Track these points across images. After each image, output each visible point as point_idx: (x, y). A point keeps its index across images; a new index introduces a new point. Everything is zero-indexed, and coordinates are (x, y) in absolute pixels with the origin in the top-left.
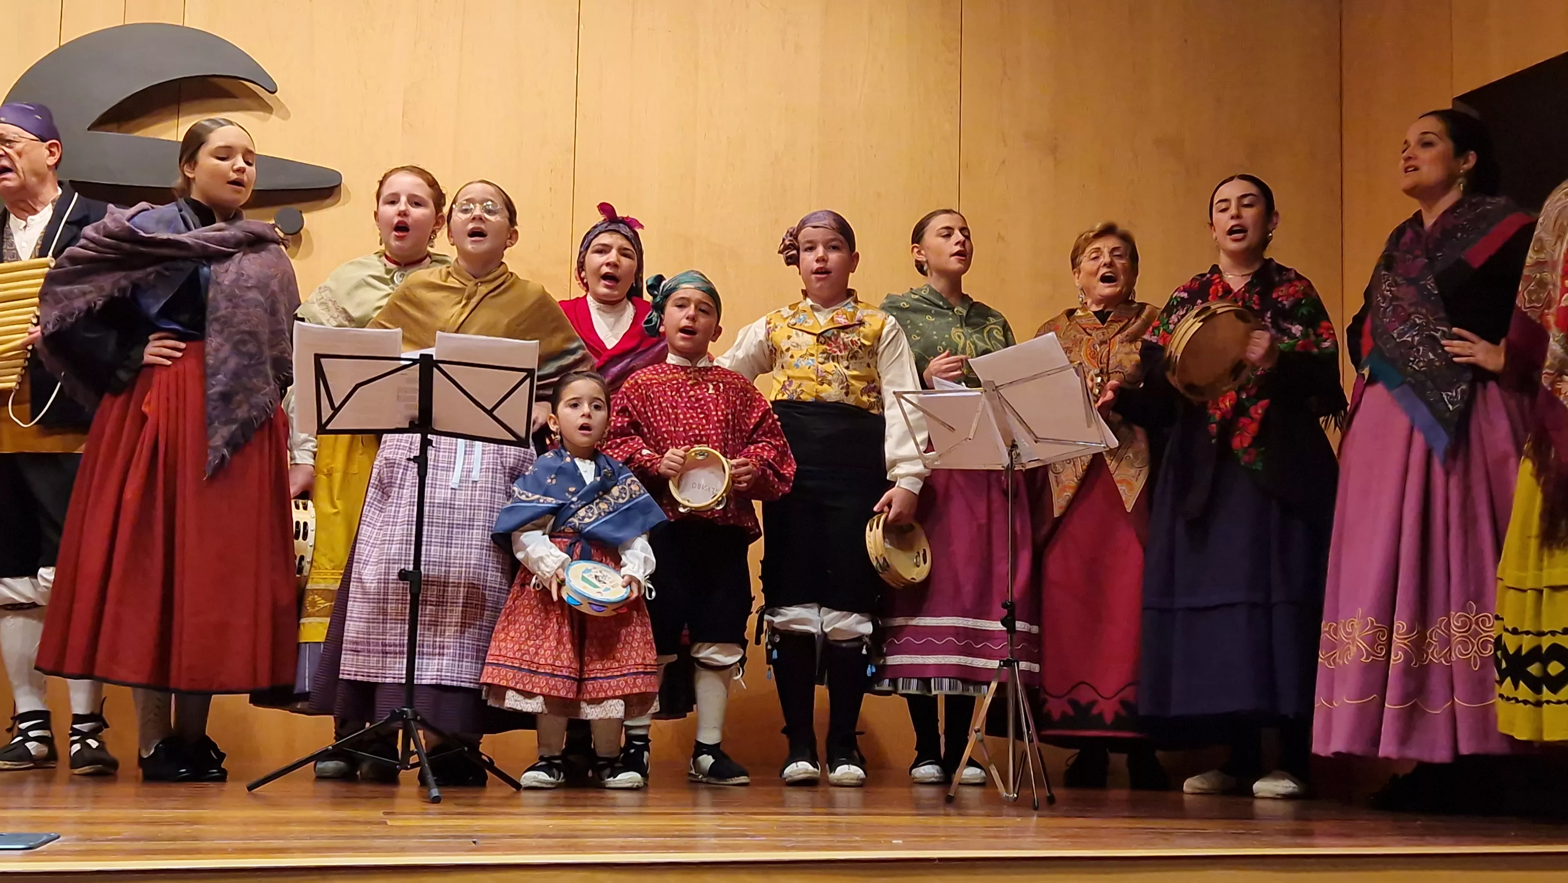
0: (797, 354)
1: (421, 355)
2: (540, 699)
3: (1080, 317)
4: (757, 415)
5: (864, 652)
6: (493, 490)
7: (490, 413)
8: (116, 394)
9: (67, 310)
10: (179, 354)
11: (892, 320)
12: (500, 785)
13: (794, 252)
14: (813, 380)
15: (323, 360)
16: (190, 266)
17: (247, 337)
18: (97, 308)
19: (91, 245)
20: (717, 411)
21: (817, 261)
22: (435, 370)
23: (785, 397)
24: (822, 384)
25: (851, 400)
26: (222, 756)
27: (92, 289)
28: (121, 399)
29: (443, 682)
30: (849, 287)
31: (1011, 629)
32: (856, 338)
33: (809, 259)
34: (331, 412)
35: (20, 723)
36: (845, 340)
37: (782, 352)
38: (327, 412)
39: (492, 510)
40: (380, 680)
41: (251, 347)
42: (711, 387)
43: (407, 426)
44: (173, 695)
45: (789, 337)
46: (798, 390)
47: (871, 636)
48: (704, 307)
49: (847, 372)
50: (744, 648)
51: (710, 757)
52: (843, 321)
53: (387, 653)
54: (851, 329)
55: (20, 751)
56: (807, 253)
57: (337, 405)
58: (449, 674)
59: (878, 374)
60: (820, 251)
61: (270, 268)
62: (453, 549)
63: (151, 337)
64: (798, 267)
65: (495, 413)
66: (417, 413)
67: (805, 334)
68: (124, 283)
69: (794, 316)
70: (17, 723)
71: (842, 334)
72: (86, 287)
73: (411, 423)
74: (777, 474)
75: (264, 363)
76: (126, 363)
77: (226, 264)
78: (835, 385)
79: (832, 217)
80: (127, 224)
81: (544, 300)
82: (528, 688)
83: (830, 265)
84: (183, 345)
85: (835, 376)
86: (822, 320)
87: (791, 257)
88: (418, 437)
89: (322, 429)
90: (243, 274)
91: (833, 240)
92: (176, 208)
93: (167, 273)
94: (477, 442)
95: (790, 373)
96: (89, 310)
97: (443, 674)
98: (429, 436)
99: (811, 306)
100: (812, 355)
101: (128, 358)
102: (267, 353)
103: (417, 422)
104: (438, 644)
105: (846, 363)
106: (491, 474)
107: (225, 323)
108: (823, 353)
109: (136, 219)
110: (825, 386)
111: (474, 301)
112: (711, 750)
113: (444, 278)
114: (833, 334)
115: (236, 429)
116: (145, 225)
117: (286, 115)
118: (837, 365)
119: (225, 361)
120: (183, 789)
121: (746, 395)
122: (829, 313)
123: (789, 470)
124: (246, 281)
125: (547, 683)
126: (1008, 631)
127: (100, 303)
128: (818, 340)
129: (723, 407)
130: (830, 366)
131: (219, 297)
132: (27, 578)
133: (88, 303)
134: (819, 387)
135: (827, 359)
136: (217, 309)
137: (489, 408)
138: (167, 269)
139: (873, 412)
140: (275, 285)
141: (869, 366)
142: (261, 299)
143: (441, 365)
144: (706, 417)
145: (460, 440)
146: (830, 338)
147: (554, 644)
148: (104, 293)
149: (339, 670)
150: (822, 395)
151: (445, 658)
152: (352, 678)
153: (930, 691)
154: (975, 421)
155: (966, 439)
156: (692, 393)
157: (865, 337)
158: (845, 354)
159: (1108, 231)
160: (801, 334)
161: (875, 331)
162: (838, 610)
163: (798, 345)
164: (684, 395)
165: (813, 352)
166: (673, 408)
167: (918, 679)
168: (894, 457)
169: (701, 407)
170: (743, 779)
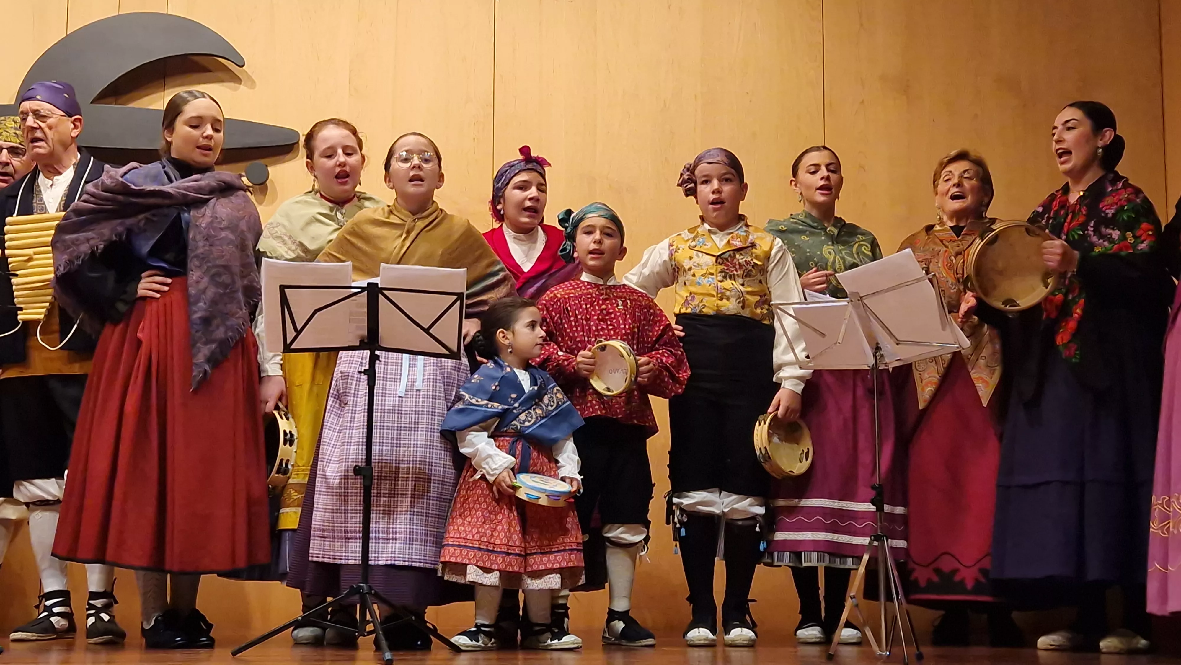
0: (699, 272)
1: (369, 284)
2: (497, 574)
3: (939, 231)
5: (757, 530)
6: (434, 397)
7: (427, 331)
8: (116, 323)
9: (75, 254)
10: (166, 288)
11: (778, 242)
12: (443, 648)
13: (692, 185)
14: (714, 296)
15: (287, 290)
16: (174, 213)
17: (221, 270)
18: (99, 251)
19: (92, 199)
21: (713, 193)
22: (380, 296)
23: (689, 311)
24: (721, 299)
25: (746, 313)
26: (210, 626)
27: (94, 235)
28: (121, 326)
29: (397, 563)
30: (740, 212)
31: (880, 510)
32: (749, 259)
33: (706, 191)
34: (295, 334)
35: (46, 601)
36: (740, 261)
37: (685, 270)
38: (291, 334)
39: (433, 414)
40: (343, 562)
41: (225, 278)
42: (620, 303)
43: (358, 344)
44: (169, 576)
45: (691, 258)
46: (701, 304)
47: (763, 517)
48: (608, 233)
49: (743, 289)
50: (648, 528)
51: (621, 622)
52: (737, 244)
53: (351, 539)
54: (745, 251)
55: (43, 625)
56: (703, 186)
57: (299, 328)
58: (401, 556)
59: (768, 288)
60: (715, 184)
61: (239, 211)
62: (401, 449)
63: (143, 275)
64: (696, 197)
65: (431, 331)
66: (365, 333)
67: (705, 255)
68: (120, 229)
69: (693, 239)
70: (44, 600)
71: (737, 256)
72: (90, 234)
73: (361, 341)
74: (672, 376)
75: (236, 291)
76: (123, 297)
77: (203, 210)
78: (733, 300)
79: (724, 153)
80: (121, 179)
81: (469, 232)
82: (488, 565)
83: (724, 195)
84: (169, 281)
85: (733, 293)
86: (720, 243)
87: (690, 189)
88: (367, 353)
89: (287, 348)
90: (216, 218)
91: (725, 174)
92: (160, 166)
93: (155, 219)
94: (419, 357)
95: (693, 289)
96: (93, 253)
97: (397, 555)
98: (377, 352)
99: (709, 230)
100: (712, 274)
101: (125, 292)
102: (240, 283)
103: (366, 341)
105: (741, 281)
106: (431, 384)
107: (203, 259)
108: (720, 272)
109: (127, 176)
110: (725, 301)
111: (413, 235)
112: (624, 616)
113: (386, 215)
114: (730, 256)
115: (216, 348)
116: (135, 180)
117: (252, 84)
118: (734, 283)
119: (204, 291)
121: (648, 311)
122: (724, 237)
123: (685, 374)
124: (220, 223)
125: (503, 560)
126: (877, 511)
127: (102, 246)
128: (716, 261)
129: (630, 321)
130: (728, 283)
131: (198, 237)
132: (53, 480)
133: (92, 247)
134: (720, 302)
135: (725, 277)
136: (197, 248)
137: (426, 327)
138: (154, 215)
139: (765, 322)
140: (243, 226)
141: (760, 282)
142: (231, 236)
143: (385, 292)
144: (614, 329)
145: (404, 355)
146: (727, 260)
147: (506, 527)
148: (105, 238)
149: (309, 553)
150: (723, 309)
151: (397, 542)
152: (320, 560)
153: (801, 564)
154: (844, 327)
155: (836, 343)
156: (604, 307)
157: (757, 257)
158: (740, 272)
159: (962, 156)
160: (700, 254)
161: (765, 252)
162: (736, 493)
163: (698, 264)
164: (597, 308)
165: (712, 271)
166: (587, 320)
167: (790, 552)
168: (780, 362)
169: (611, 319)
170: (650, 641)
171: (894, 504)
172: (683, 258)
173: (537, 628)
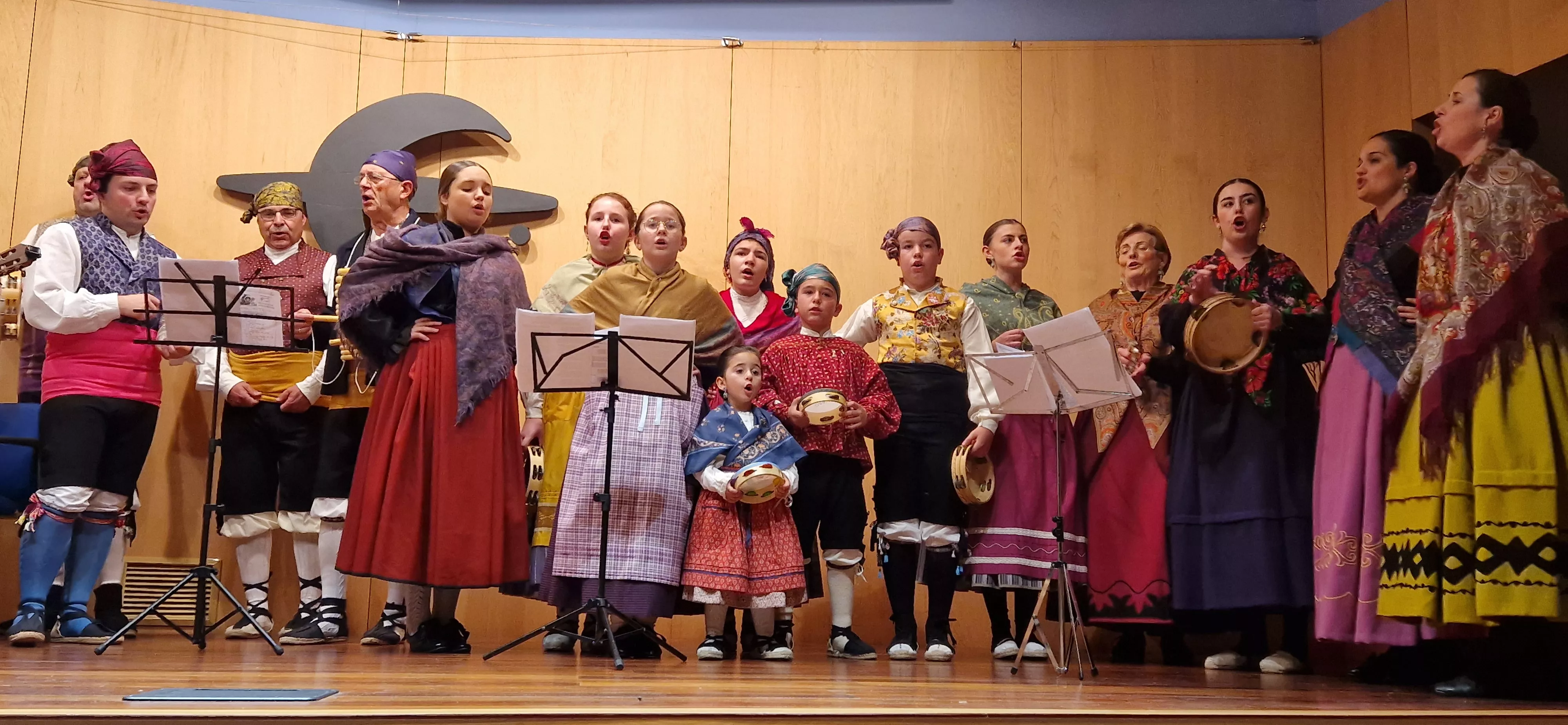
0: (900, 327)
2: (719, 594)
3: (1121, 295)
4: (870, 373)
5: (953, 555)
6: (671, 432)
7: (660, 374)
8: (392, 363)
9: (360, 300)
10: (437, 331)
11: (971, 301)
12: (671, 655)
13: (896, 249)
14: (913, 346)
15: (537, 337)
16: (445, 269)
17: (487, 320)
18: (379, 300)
19: (375, 255)
20: (839, 370)
21: (915, 257)
22: (620, 343)
23: (891, 360)
24: (920, 349)
25: (942, 362)
26: (467, 634)
27: (376, 287)
28: (395, 367)
29: (633, 578)
30: (937, 275)
31: (1060, 538)
32: (945, 314)
33: (909, 256)
34: (544, 376)
35: (320, 607)
36: (937, 316)
37: (887, 325)
38: (541, 375)
39: (668, 447)
40: (584, 576)
41: (490, 327)
42: (834, 352)
44: (432, 589)
45: (892, 314)
46: (901, 354)
47: (959, 544)
48: (827, 292)
49: (939, 341)
50: (863, 552)
51: (845, 637)
52: (934, 301)
53: (591, 555)
54: (940, 307)
55: (314, 629)
56: (905, 251)
57: (548, 370)
58: (637, 572)
59: (961, 341)
60: (917, 249)
61: (505, 269)
62: (640, 477)
63: (416, 321)
64: (898, 260)
65: (664, 374)
66: (606, 375)
67: (905, 312)
68: (398, 282)
69: (895, 298)
71: (934, 312)
72: (372, 285)
73: (603, 383)
74: (887, 418)
75: (499, 339)
76: (398, 340)
77: (471, 267)
78: (930, 350)
79: (924, 222)
80: (400, 238)
81: (708, 291)
82: (712, 586)
83: (924, 260)
84: (438, 325)
85: (930, 343)
86: (918, 301)
87: (893, 253)
90: (483, 273)
91: (926, 241)
92: (436, 227)
93: (428, 274)
94: (656, 397)
95: (894, 341)
96: (373, 301)
97: (633, 571)
99: (908, 290)
100: (911, 328)
101: (400, 336)
102: (501, 331)
103: (607, 382)
104: (629, 549)
105: (937, 334)
106: (669, 420)
107: (471, 309)
108: (919, 326)
109: (407, 236)
110: (923, 351)
111: (657, 292)
112: (845, 632)
113: (633, 273)
114: (927, 311)
115: (479, 389)
116: (413, 240)
117: (517, 156)
118: (931, 335)
119: (469, 339)
120: (438, 658)
121: (861, 360)
122: (921, 296)
123: (897, 417)
124: (486, 278)
125: (726, 581)
126: (1058, 540)
127: (381, 296)
128: (915, 316)
129: (843, 367)
130: (925, 336)
131: (467, 290)
133: (372, 297)
134: (918, 352)
135: (923, 330)
136: (465, 299)
137: (660, 371)
138: (428, 271)
139: (958, 370)
140: (508, 282)
141: (954, 335)
142: (496, 290)
143: (624, 339)
144: (830, 374)
145: (643, 396)
146: (925, 315)
148: (384, 290)
149: (552, 568)
150: (921, 358)
151: (634, 559)
152: (562, 574)
153: (997, 584)
154: (1030, 377)
155: (1022, 391)
156: (819, 356)
157: (952, 313)
158: (937, 326)
159: (1137, 228)
160: (901, 311)
161: (959, 309)
162: (934, 523)
163: (899, 320)
164: (813, 357)
165: (912, 325)
166: (804, 367)
167: (988, 575)
168: (974, 404)
169: (826, 366)
170: (872, 655)
171: (1077, 534)
172: (886, 314)
173: (760, 640)
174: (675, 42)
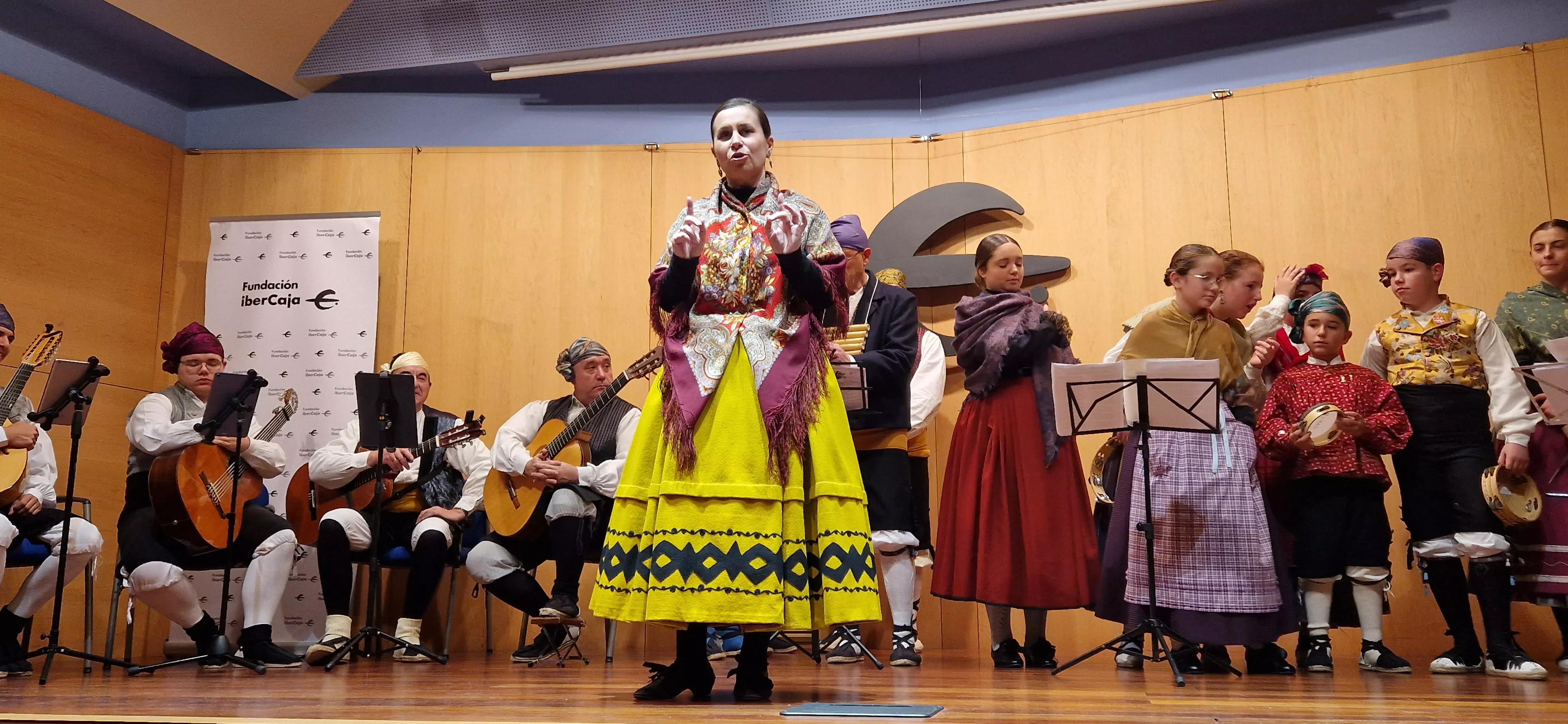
0: (1407, 351)
1: (1138, 377)
4: (1382, 397)
5: (1507, 564)
7: (1189, 411)
11: (1484, 316)
14: (1422, 369)
15: (1072, 387)
20: (1348, 395)
22: (1149, 386)
23: (1401, 382)
24: (1430, 371)
25: (1458, 380)
26: (1053, 650)
32: (1455, 334)
34: (1081, 420)
36: (1446, 336)
37: (1394, 351)
38: (1078, 420)
42: (1344, 378)
45: (1398, 339)
46: (1410, 377)
47: (1513, 552)
48: (1332, 325)
49: (1450, 360)
50: (1389, 568)
51: (1377, 651)
52: (1441, 322)
54: (1449, 327)
57: (1084, 415)
59: (1479, 357)
65: (1193, 411)
66: (1138, 416)
67: (1410, 335)
69: (1397, 322)
71: (1442, 333)
73: (1135, 424)
78: (1441, 371)
83: (1407, 284)
85: (1441, 364)
86: (1423, 323)
95: (1402, 365)
99: (1411, 313)
100: (1419, 351)
103: (1139, 423)
105: (1448, 354)
108: (1428, 348)
110: (1433, 372)
112: (1376, 645)
114: (1434, 333)
117: (1033, 227)
118: (1441, 356)
121: (1373, 382)
122: (1427, 318)
123: (1407, 434)
128: (1422, 339)
129: (1353, 391)
130: (1435, 357)
134: (1429, 374)
135: (1432, 352)
137: (1188, 408)
139: (1477, 387)
141: (1469, 353)
143: (1152, 382)
144: (1339, 399)
146: (1432, 337)
150: (1431, 379)
156: (1327, 382)
157: (1462, 331)
158: (1446, 346)
160: (1406, 335)
161: (1470, 325)
163: (1405, 344)
164: (1321, 384)
165: (1420, 348)
166: (1313, 394)
168: (1500, 420)
169: (1335, 392)
170: (1406, 669)
172: (1390, 339)
174: (1167, 103)
